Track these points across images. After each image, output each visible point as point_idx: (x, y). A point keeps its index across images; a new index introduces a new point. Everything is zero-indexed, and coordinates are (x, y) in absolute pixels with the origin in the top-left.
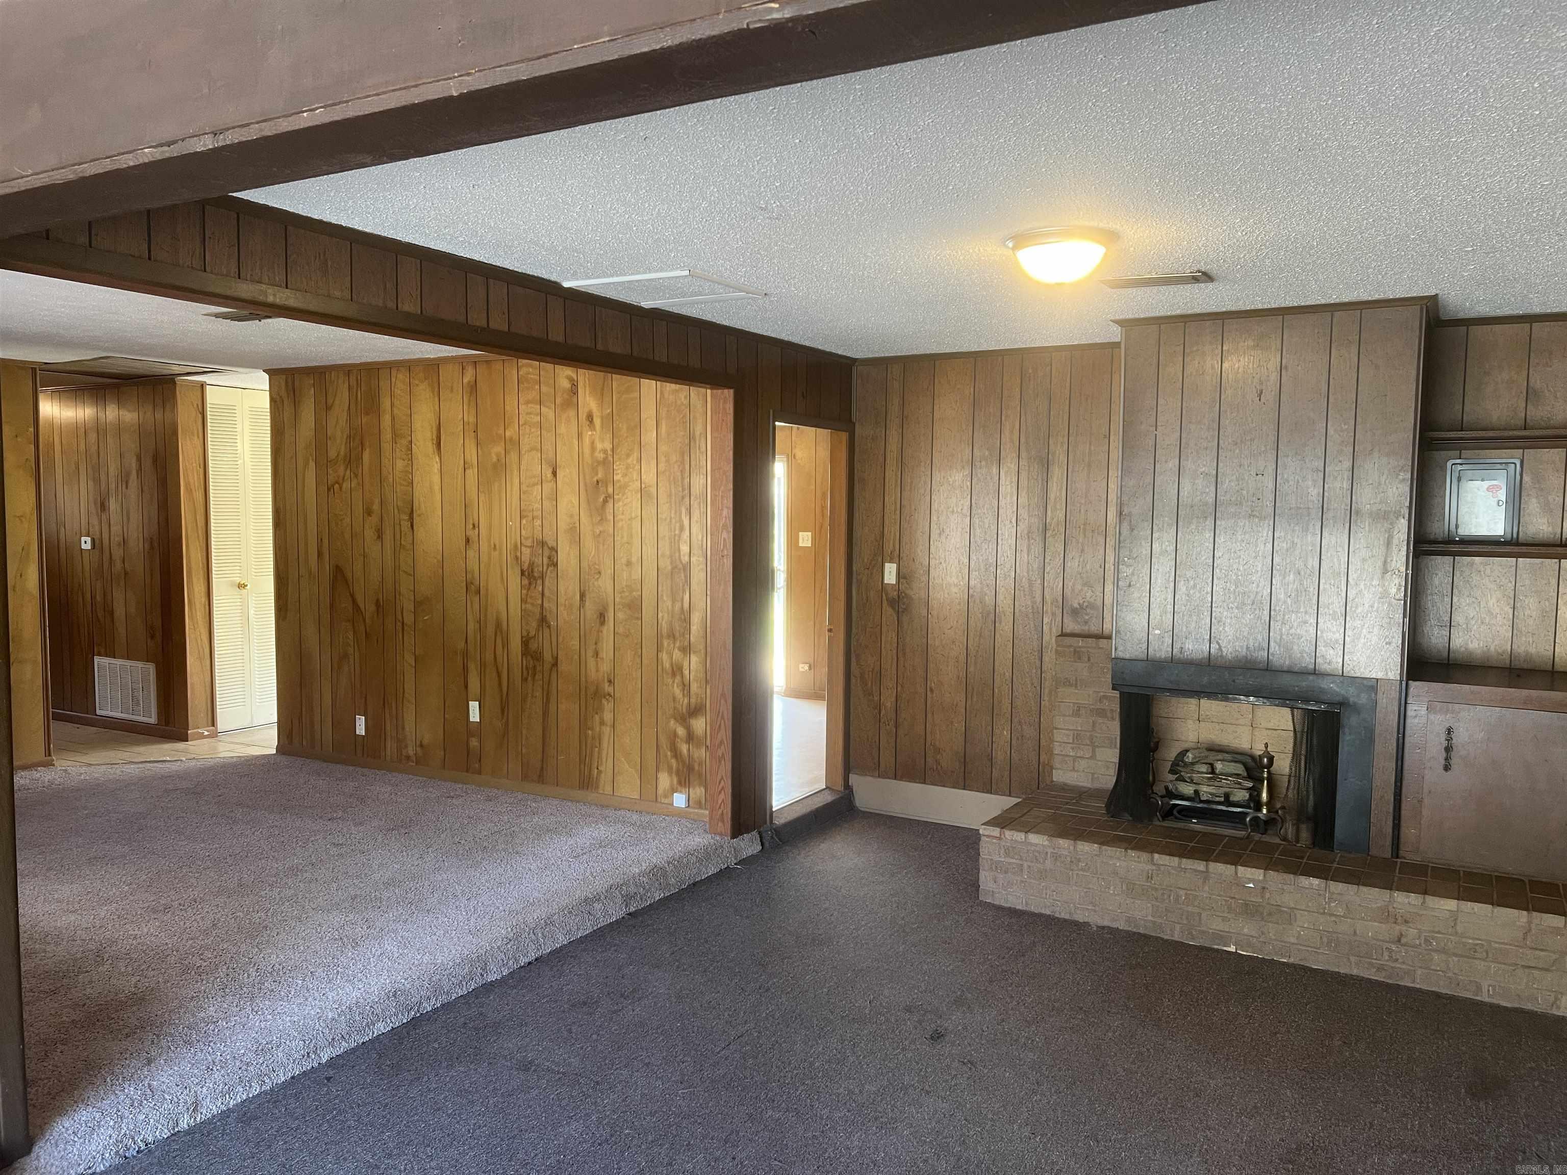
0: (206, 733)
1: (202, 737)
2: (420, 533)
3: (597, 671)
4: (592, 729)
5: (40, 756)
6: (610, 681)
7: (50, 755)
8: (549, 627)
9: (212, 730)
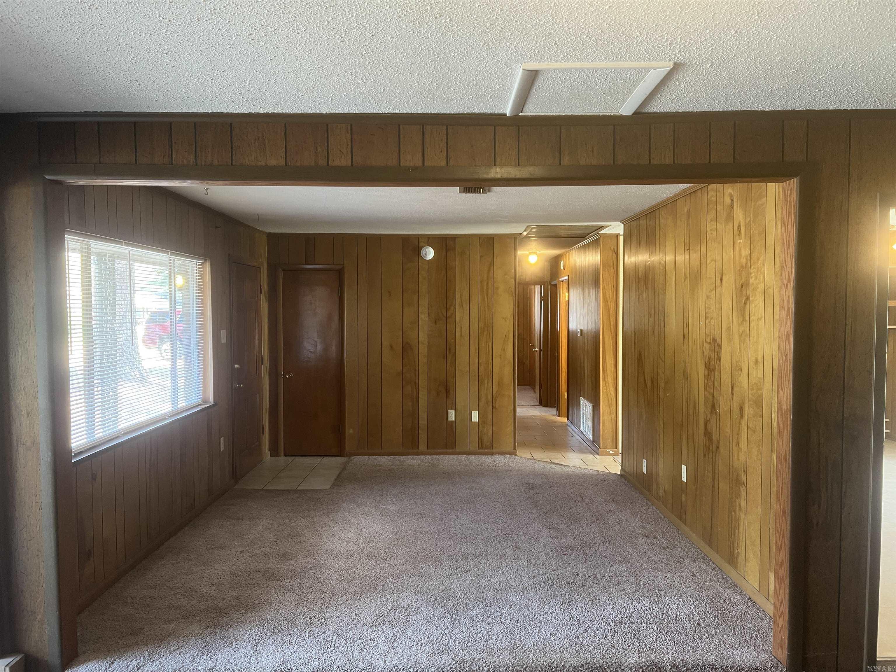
0: (611, 452)
1: (608, 454)
2: (667, 330)
3: (738, 459)
4: (735, 511)
5: (510, 448)
6: (744, 471)
7: (515, 449)
8: (716, 413)
9: (615, 451)
